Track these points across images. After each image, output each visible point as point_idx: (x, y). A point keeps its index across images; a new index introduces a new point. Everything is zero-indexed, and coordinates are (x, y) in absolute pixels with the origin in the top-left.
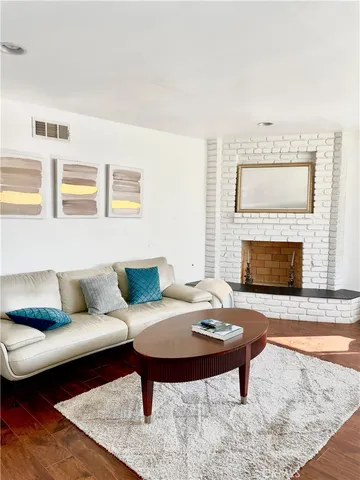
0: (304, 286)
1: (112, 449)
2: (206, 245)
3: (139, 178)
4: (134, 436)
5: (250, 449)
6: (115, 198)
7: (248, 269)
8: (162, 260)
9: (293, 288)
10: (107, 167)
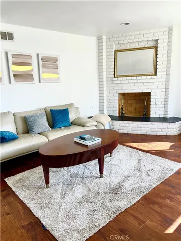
0: (151, 116)
1: (25, 201)
2: (99, 97)
3: (57, 60)
4: (38, 194)
5: (97, 201)
6: (43, 73)
7: (122, 108)
8: (71, 105)
9: (146, 117)
10: (38, 55)
